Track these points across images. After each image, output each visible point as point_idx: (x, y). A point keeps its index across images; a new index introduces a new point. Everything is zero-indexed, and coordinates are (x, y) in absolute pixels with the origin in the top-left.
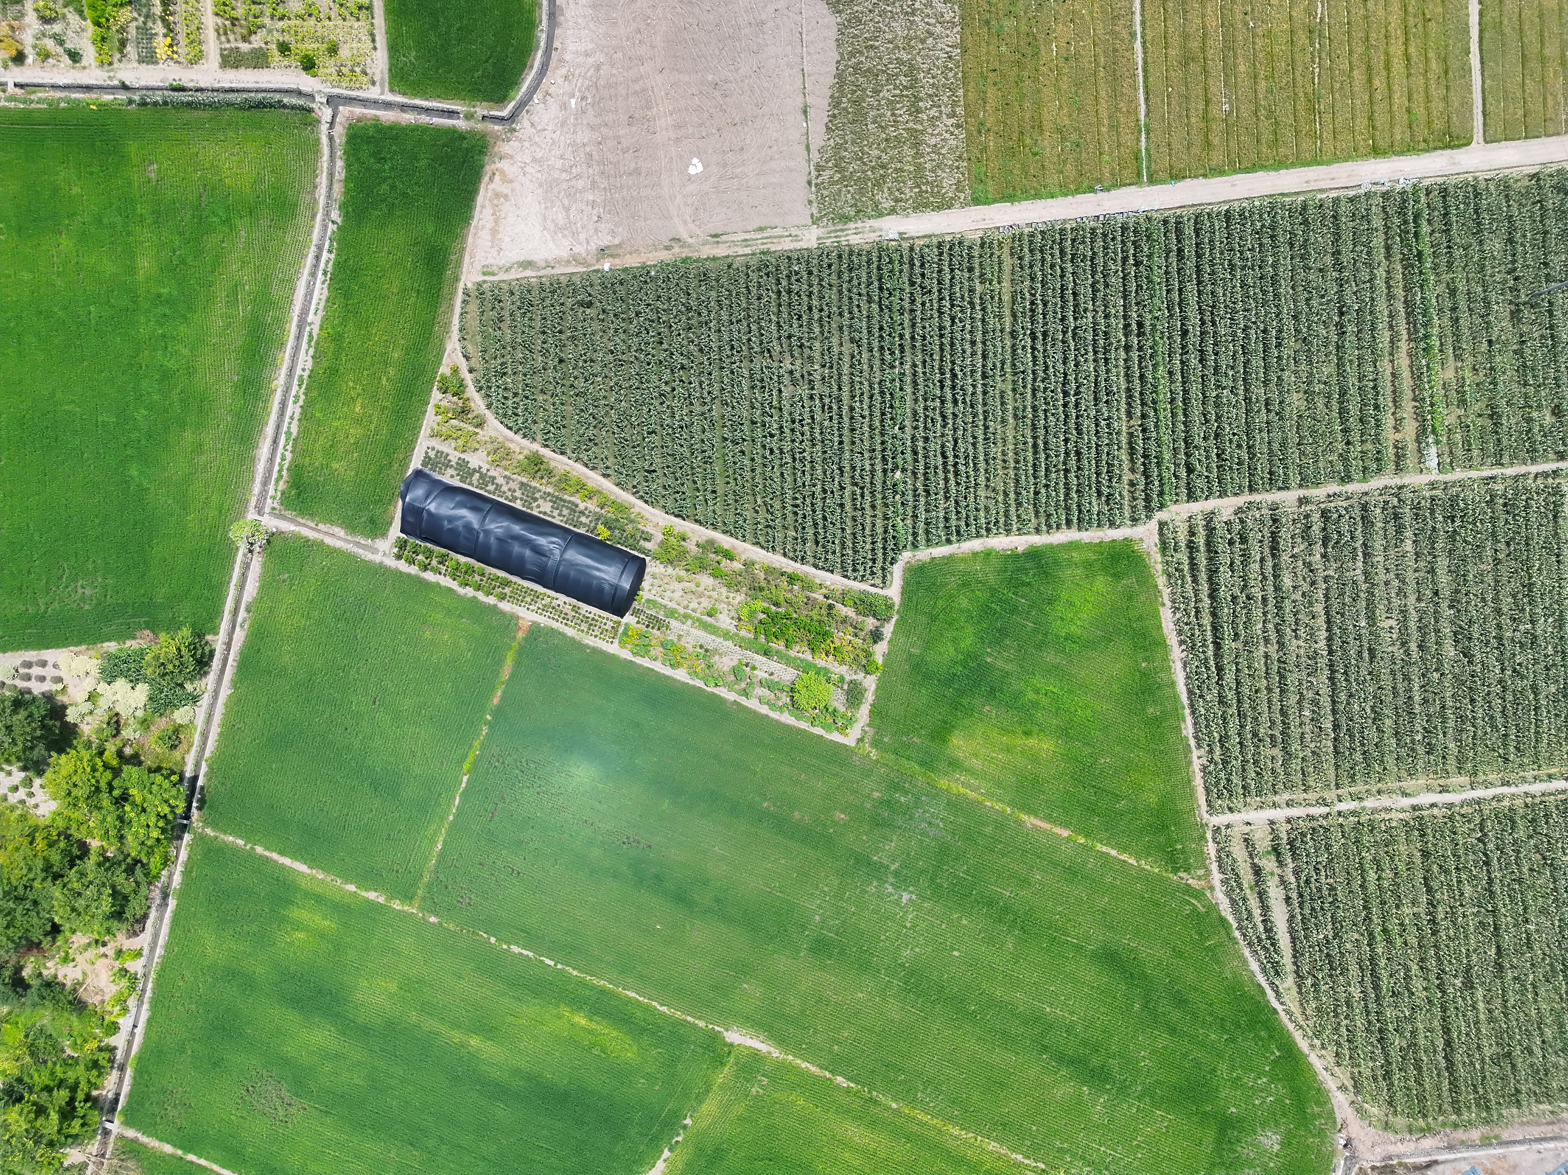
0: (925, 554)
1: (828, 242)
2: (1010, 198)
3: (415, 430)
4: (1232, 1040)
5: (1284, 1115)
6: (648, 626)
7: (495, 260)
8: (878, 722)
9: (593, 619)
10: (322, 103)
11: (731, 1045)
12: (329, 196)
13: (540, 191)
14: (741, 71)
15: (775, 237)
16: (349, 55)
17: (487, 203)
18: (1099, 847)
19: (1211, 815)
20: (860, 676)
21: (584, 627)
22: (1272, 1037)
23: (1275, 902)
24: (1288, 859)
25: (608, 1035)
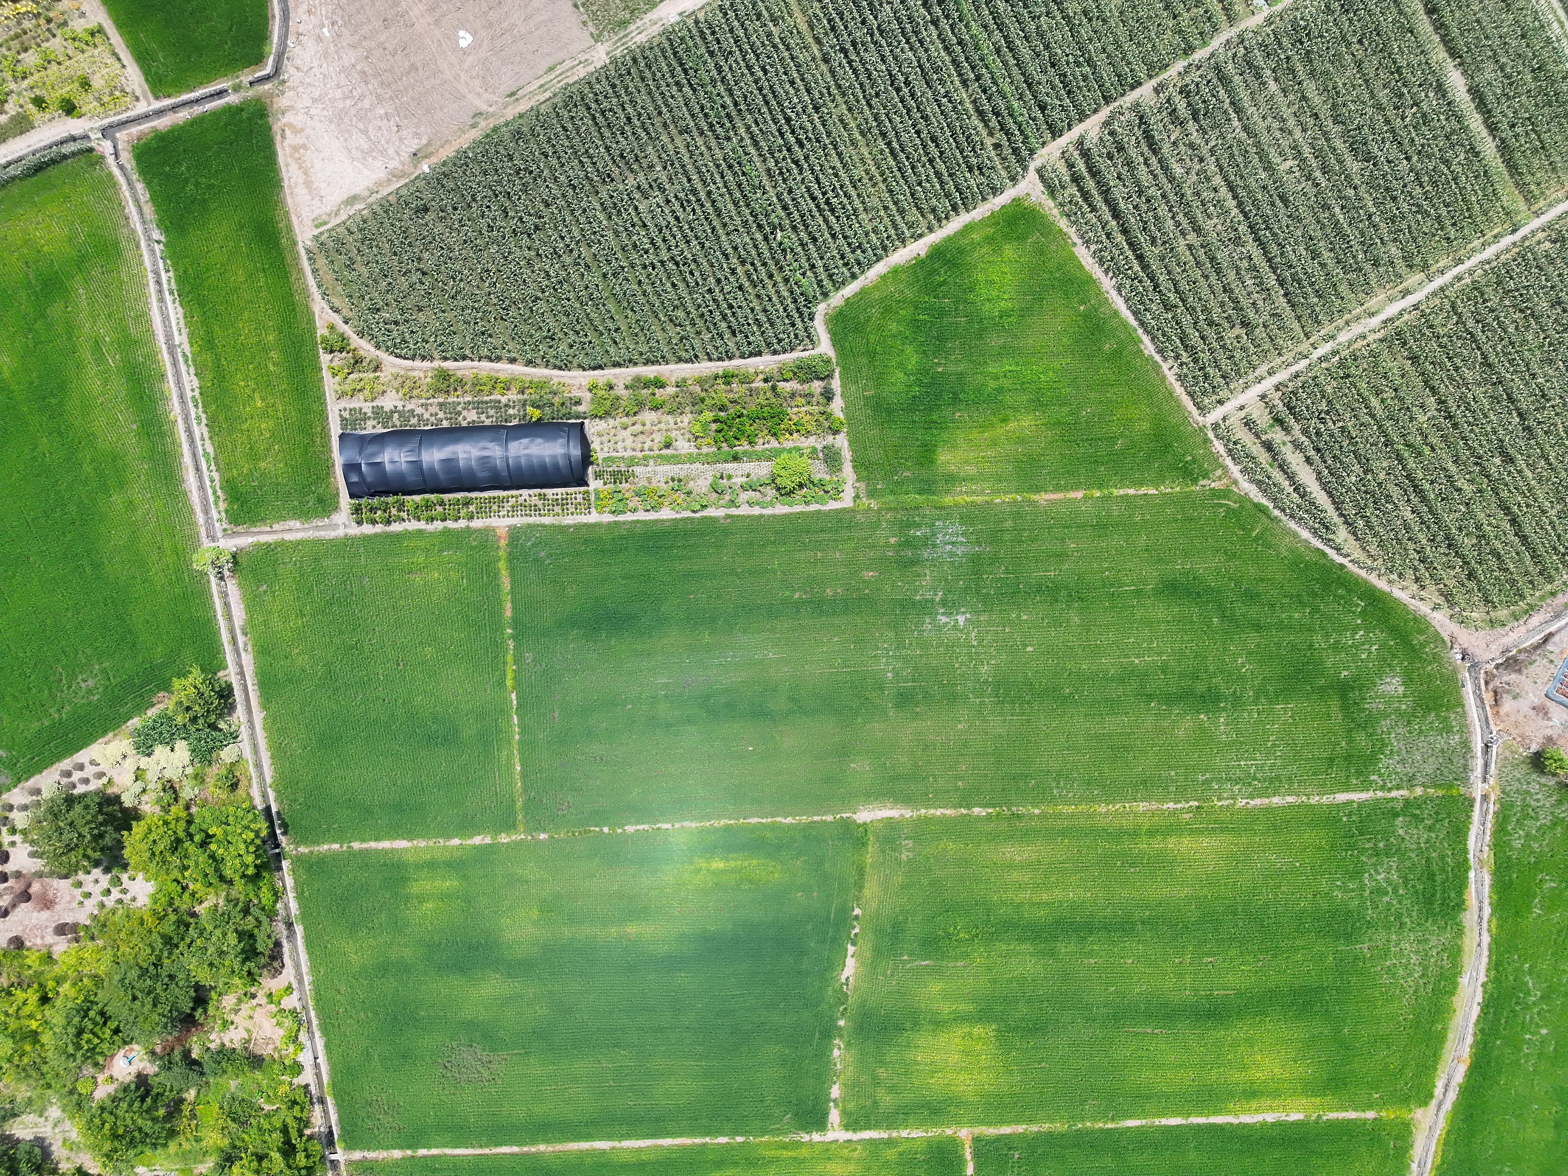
0: (837, 299)
1: (618, 53)
3: (321, 399)
5: (1394, 656)
6: (615, 482)
7: (321, 209)
8: (865, 474)
9: (563, 499)
10: (98, 139)
11: (865, 824)
12: (144, 222)
13: (333, 126)
15: (567, 71)
16: (103, 82)
17: (289, 160)
18: (1116, 492)
19: (1204, 416)
20: (830, 438)
21: (557, 509)
22: (1349, 591)
23: (1298, 467)
24: (1292, 422)
25: (749, 866)
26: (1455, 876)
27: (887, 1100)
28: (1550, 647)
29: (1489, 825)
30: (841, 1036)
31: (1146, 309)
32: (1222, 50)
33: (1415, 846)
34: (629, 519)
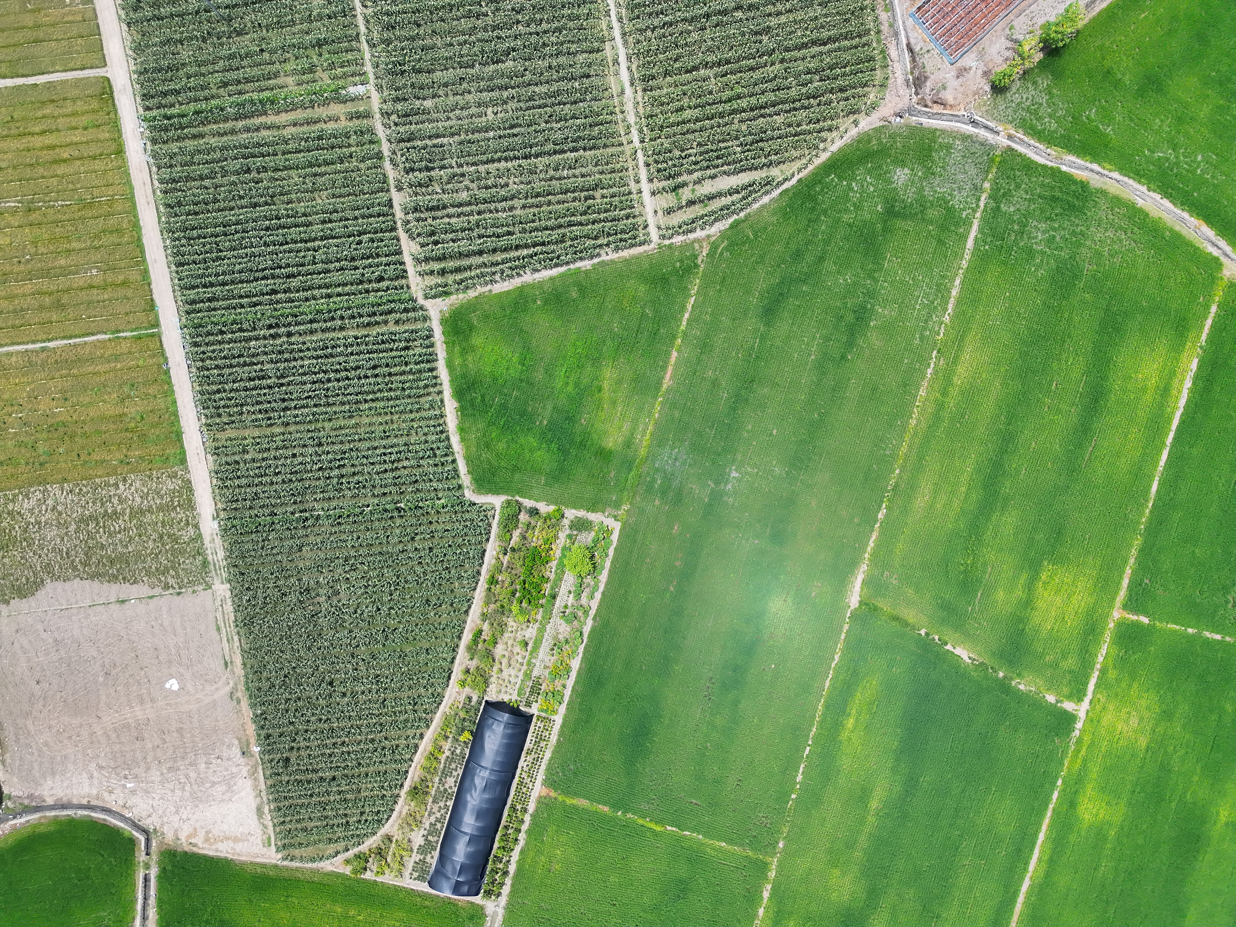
0: (465, 479)
1: (225, 576)
2: (179, 435)
3: (398, 889)
4: (825, 212)
5: (880, 167)
6: (539, 694)
7: (258, 837)
8: (600, 506)
9: (537, 738)
11: (860, 602)
13: (201, 806)
14: (95, 655)
15: (224, 617)
17: (214, 847)
18: (683, 328)
19: (651, 242)
20: (566, 522)
21: (543, 744)
22: (820, 182)
23: (715, 187)
24: (680, 180)
25: (860, 700)
26: (1060, 181)
27: (1070, 663)
28: (917, 49)
29: (1032, 142)
30: (1012, 679)
31: (558, 257)
32: (388, 132)
33: (1026, 203)
34: (569, 693)
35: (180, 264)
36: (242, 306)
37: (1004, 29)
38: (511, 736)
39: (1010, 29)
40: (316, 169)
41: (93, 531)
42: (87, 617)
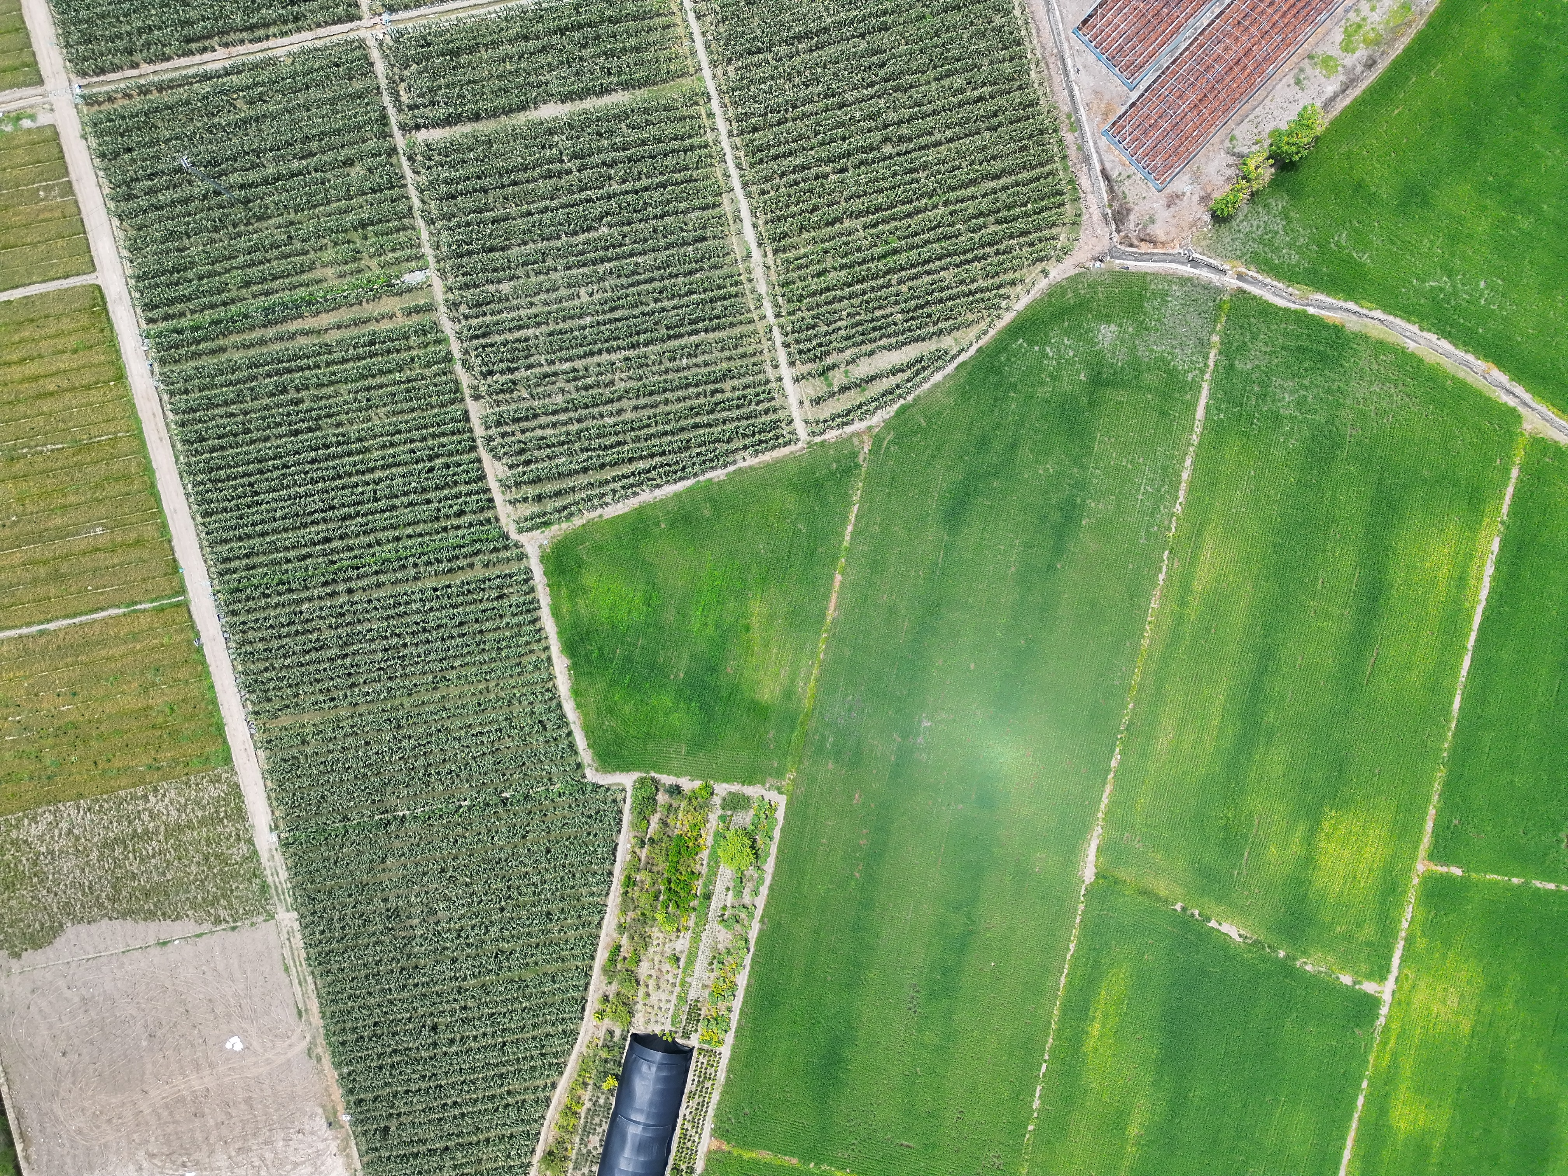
0: (585, 755)
1: (290, 900)
2: (220, 728)
5: (1080, 326)
6: (698, 1021)
8: (759, 776)
9: (700, 1077)
11: (1097, 875)
14: (134, 1013)
15: (293, 954)
18: (846, 544)
19: (798, 440)
20: (717, 800)
21: (708, 1084)
22: (1005, 349)
23: (873, 366)
24: (829, 361)
25: (1105, 999)
26: (1308, 327)
27: (1368, 932)
28: (1114, 175)
29: (1268, 280)
30: (1295, 959)
31: (684, 468)
32: (457, 327)
33: (1267, 357)
34: (737, 1017)
35: (207, 514)
36: (288, 561)
37: (1222, 142)
38: (666, 1080)
39: (1231, 140)
40: (371, 382)
41: (121, 857)
42: (121, 965)
